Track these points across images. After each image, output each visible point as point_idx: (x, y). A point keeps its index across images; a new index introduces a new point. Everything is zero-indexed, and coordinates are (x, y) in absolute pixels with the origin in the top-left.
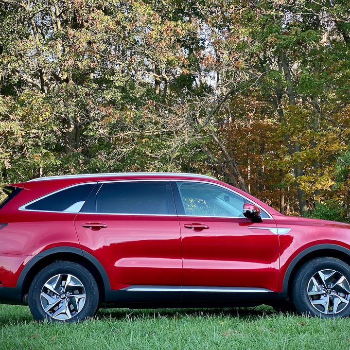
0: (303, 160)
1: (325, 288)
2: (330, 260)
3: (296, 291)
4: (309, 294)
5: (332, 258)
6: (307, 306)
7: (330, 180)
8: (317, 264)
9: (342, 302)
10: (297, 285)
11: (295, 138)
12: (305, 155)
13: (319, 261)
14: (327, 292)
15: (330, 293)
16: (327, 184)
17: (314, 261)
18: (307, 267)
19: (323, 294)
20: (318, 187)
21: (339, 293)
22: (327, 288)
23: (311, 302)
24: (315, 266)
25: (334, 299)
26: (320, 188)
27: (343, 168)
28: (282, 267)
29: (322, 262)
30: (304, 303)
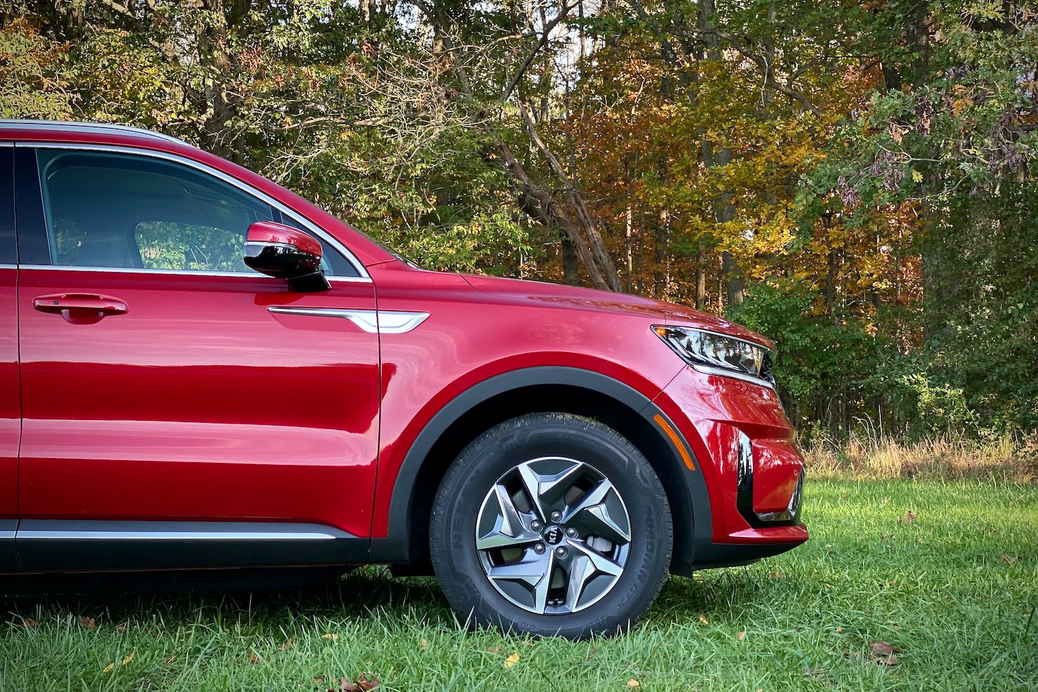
0: (729, 184)
1: (540, 519)
2: (564, 423)
3: (437, 534)
4: (483, 543)
5: (568, 416)
6: (472, 588)
7: (786, 232)
8: (515, 439)
9: (598, 573)
10: (439, 512)
11: (712, 134)
12: (732, 173)
13: (522, 428)
14: (547, 537)
15: (559, 540)
16: (779, 239)
17: (504, 426)
18: (478, 448)
19: (532, 545)
20: (759, 246)
21: (590, 541)
22: (549, 523)
23: (489, 570)
24: (504, 445)
25: (569, 560)
26: (764, 250)
27: (811, 198)
28: (388, 448)
29: (533, 432)
30: (460, 577)
